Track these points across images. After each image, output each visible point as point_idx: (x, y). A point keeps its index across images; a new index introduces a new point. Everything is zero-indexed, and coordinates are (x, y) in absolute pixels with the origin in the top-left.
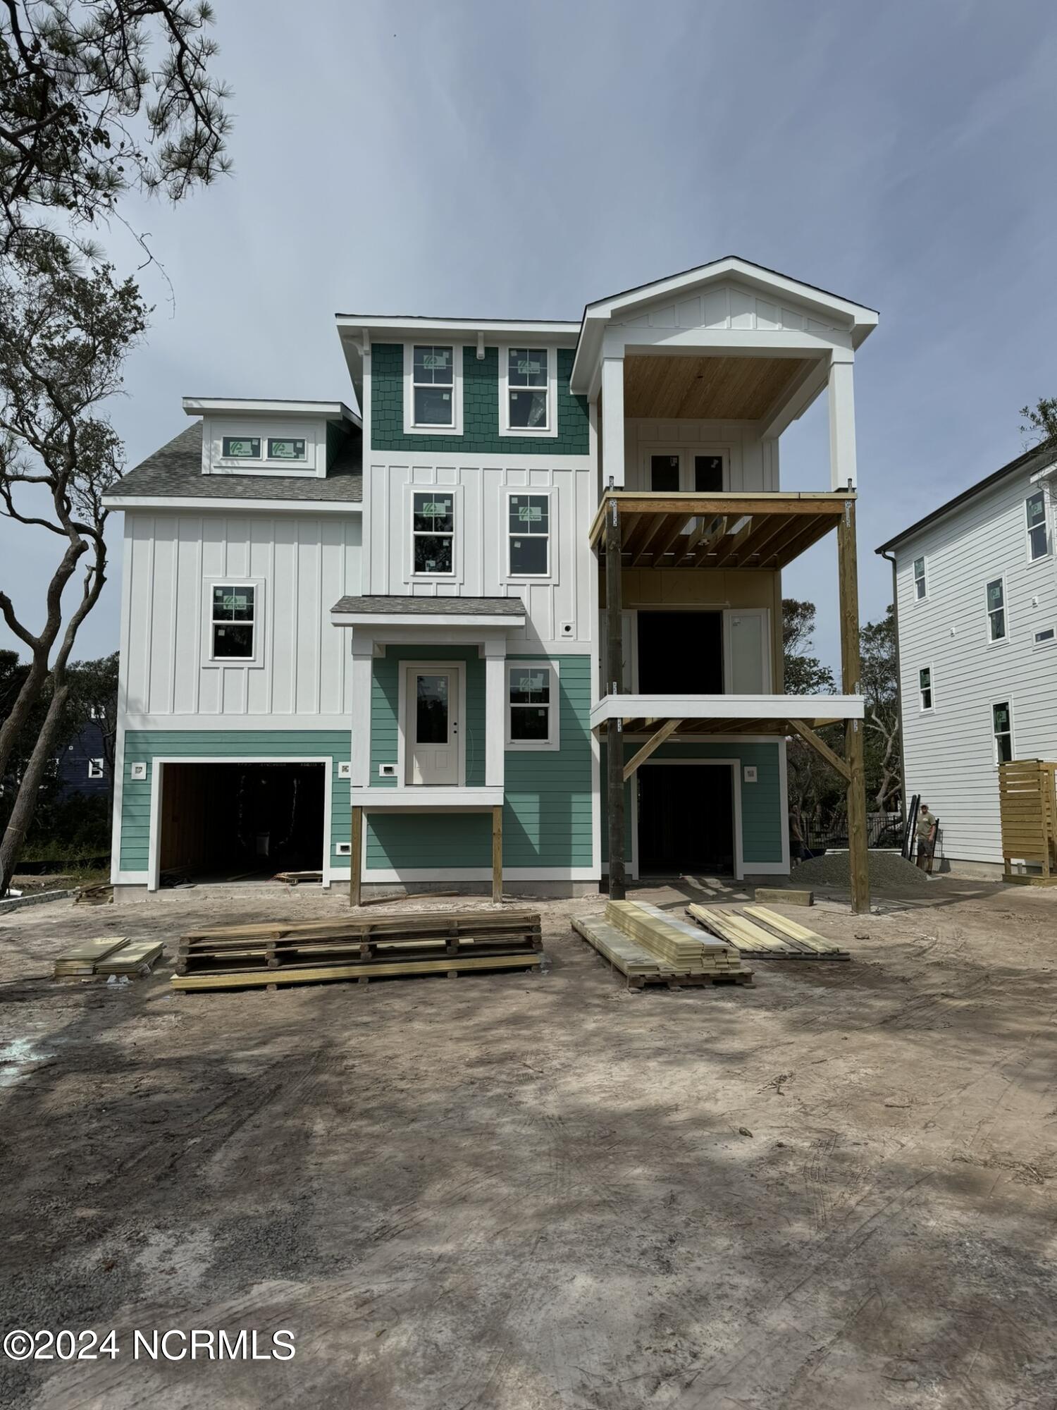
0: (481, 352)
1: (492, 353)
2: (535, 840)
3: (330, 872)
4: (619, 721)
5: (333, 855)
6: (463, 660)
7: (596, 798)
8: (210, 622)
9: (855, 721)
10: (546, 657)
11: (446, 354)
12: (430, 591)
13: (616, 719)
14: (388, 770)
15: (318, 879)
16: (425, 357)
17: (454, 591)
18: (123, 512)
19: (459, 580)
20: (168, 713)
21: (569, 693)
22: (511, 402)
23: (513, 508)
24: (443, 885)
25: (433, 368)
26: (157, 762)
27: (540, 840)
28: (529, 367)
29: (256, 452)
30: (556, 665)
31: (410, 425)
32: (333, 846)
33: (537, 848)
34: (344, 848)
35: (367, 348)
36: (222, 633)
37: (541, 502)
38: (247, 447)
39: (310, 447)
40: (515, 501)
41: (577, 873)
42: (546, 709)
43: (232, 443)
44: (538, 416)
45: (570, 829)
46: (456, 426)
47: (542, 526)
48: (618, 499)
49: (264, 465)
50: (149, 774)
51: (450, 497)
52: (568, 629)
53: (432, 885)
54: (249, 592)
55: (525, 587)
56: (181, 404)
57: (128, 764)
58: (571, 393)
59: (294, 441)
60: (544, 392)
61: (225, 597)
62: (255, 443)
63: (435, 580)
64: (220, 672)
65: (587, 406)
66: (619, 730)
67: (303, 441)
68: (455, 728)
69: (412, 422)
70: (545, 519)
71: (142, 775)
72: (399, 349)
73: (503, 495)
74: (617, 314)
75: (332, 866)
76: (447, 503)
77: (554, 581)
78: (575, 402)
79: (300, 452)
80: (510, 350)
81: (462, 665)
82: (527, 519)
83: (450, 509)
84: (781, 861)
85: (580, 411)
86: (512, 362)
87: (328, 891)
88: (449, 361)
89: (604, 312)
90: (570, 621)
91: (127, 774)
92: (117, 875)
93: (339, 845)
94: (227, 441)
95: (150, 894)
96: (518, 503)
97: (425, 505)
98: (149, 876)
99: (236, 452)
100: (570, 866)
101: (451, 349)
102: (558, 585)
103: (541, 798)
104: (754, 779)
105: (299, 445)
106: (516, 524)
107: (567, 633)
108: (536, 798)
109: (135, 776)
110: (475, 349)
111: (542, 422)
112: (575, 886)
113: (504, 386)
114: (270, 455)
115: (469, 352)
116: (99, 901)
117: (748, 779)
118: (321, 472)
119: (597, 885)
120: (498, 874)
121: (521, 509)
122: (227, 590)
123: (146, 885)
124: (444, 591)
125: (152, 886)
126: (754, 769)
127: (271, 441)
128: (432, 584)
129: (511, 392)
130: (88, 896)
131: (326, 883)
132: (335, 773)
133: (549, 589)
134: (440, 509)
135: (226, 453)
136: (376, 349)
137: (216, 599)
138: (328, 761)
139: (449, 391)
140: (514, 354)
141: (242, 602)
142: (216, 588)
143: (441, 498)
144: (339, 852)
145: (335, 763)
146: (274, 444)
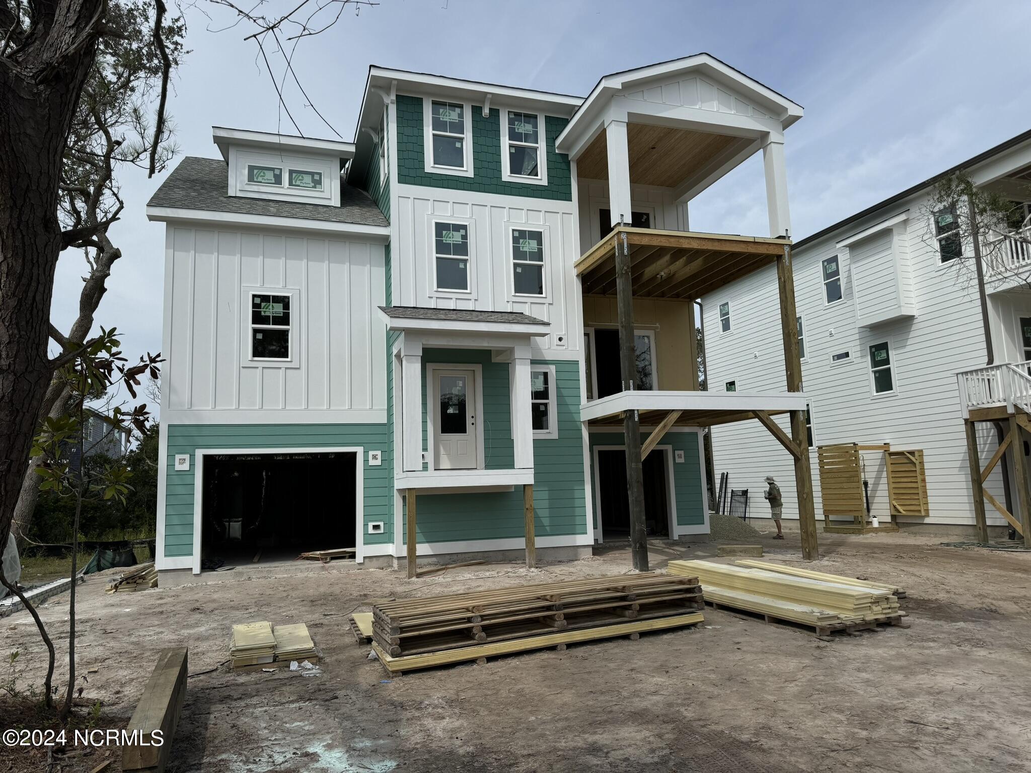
0: (486, 111)
1: (495, 113)
3: (362, 550)
4: (636, 412)
5: (366, 534)
6: (480, 363)
8: (250, 326)
9: (801, 412)
10: (547, 362)
11: (458, 110)
12: (451, 305)
13: (634, 410)
15: (353, 556)
16: (441, 111)
17: (470, 306)
18: (165, 223)
19: (473, 296)
20: (210, 408)
21: (565, 392)
22: (511, 154)
23: (516, 240)
24: (468, 555)
25: (448, 120)
26: (200, 453)
28: (524, 128)
29: (278, 180)
30: (553, 368)
31: (430, 166)
32: (366, 525)
34: (376, 527)
35: (394, 97)
36: (260, 336)
37: (537, 236)
38: (270, 175)
39: (326, 181)
40: (517, 234)
42: (546, 405)
43: (255, 171)
44: (530, 167)
46: (468, 169)
47: (539, 255)
48: (627, 233)
49: (285, 192)
50: (192, 465)
51: (464, 227)
52: (560, 339)
53: (460, 556)
54: (284, 301)
55: (527, 305)
56: (211, 133)
57: (171, 457)
58: (557, 151)
59: (312, 174)
60: (536, 149)
61: (263, 304)
62: (277, 172)
63: (454, 296)
64: (259, 371)
65: (569, 162)
66: (636, 419)
67: (320, 174)
68: (473, 421)
69: (432, 164)
70: (540, 251)
71: (186, 467)
72: (419, 102)
73: (506, 229)
74: (627, 86)
75: (365, 544)
76: (462, 232)
77: (549, 300)
78: (560, 159)
79: (317, 183)
80: (509, 112)
81: (478, 368)
82: (526, 249)
83: (465, 237)
84: (703, 524)
85: (564, 166)
86: (511, 122)
87: (361, 567)
88: (461, 116)
89: (616, 83)
90: (562, 333)
91: (170, 465)
92: (162, 561)
93: (371, 525)
94: (251, 169)
95: (194, 578)
96: (520, 236)
97: (444, 232)
98: (194, 561)
99: (260, 179)
100: (573, 534)
101: (461, 107)
102: (552, 304)
104: (682, 460)
105: (317, 177)
106: (518, 253)
107: (560, 343)
109: (178, 467)
110: (480, 109)
111: (534, 172)
113: (505, 143)
114: (291, 184)
115: (477, 110)
116: (139, 587)
117: (678, 460)
118: (336, 201)
119: (591, 549)
120: (530, 543)
121: (521, 241)
122: (265, 298)
123: (192, 569)
124: (462, 306)
125: (197, 569)
126: (682, 452)
127: (291, 172)
128: (452, 299)
129: (511, 146)
130: (128, 583)
131: (359, 559)
132: (366, 461)
133: (545, 307)
134: (456, 237)
135: (251, 179)
136: (401, 100)
137: (255, 305)
138: (359, 450)
139: (461, 140)
140: (512, 116)
141: (278, 309)
142: (254, 296)
143: (457, 228)
144: (371, 531)
145: (366, 453)
146: (294, 175)
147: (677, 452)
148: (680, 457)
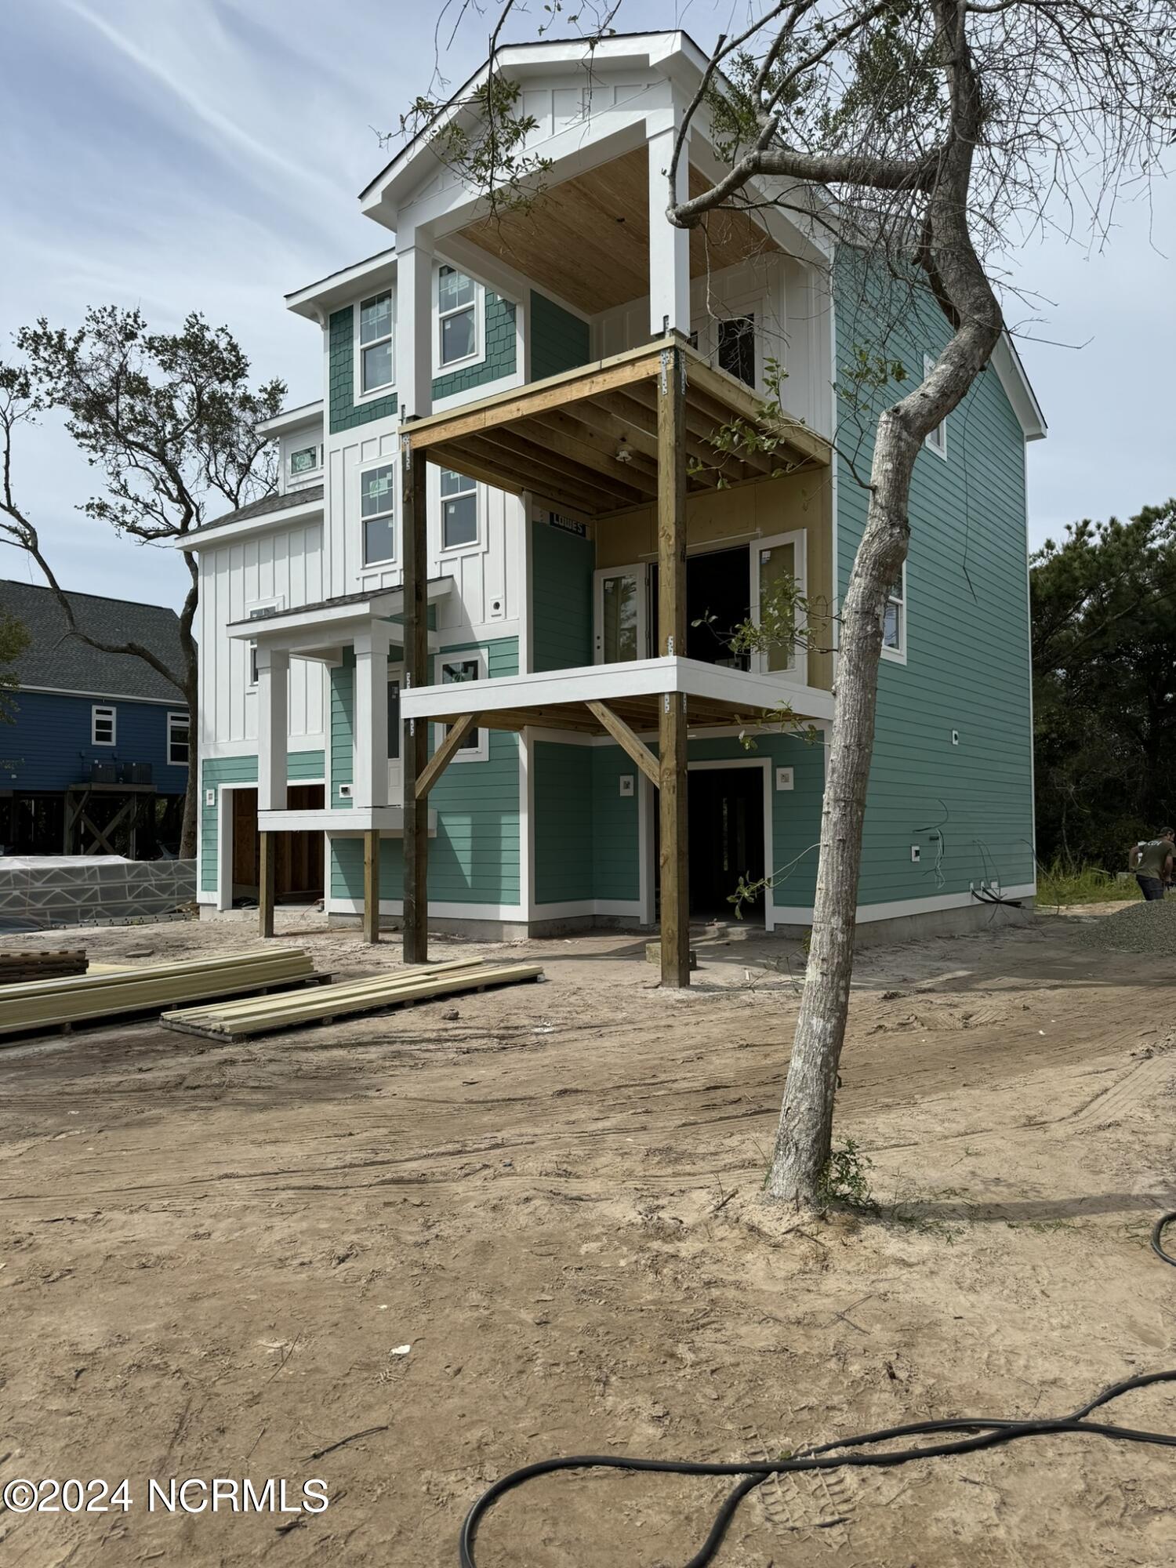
2: (467, 869)
3: (329, 902)
5: (334, 883)
7: (524, 819)
10: (475, 646)
11: (387, 301)
12: (376, 584)
14: (345, 790)
16: (371, 311)
17: (397, 580)
19: (399, 565)
20: (227, 740)
22: (440, 333)
24: (390, 919)
25: (376, 322)
26: (221, 789)
27: (472, 871)
28: (458, 284)
30: (484, 652)
31: (359, 395)
33: (469, 880)
41: (506, 912)
45: (499, 857)
48: (410, 433)
50: (216, 800)
51: (390, 468)
52: (497, 606)
55: (457, 562)
57: (205, 789)
58: (499, 299)
63: (380, 571)
69: (360, 391)
75: (331, 896)
76: (388, 476)
77: (483, 547)
78: (503, 308)
80: (441, 269)
83: (390, 483)
90: (499, 596)
91: (203, 800)
92: (202, 897)
95: (221, 914)
97: (370, 483)
98: (216, 897)
100: (498, 903)
102: (487, 552)
103: (473, 820)
104: (789, 786)
106: (447, 485)
107: (497, 612)
108: (467, 820)
109: (208, 802)
112: (506, 928)
113: (436, 319)
116: (194, 919)
117: (782, 786)
119: (526, 929)
123: (215, 905)
124: (387, 582)
125: (219, 908)
126: (790, 771)
128: (379, 576)
129: (440, 322)
130: (189, 915)
133: (479, 558)
134: (383, 486)
143: (383, 472)
147: (780, 771)
148: (785, 778)
